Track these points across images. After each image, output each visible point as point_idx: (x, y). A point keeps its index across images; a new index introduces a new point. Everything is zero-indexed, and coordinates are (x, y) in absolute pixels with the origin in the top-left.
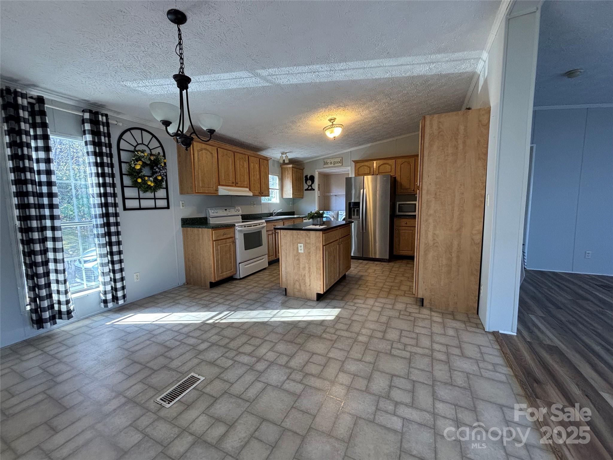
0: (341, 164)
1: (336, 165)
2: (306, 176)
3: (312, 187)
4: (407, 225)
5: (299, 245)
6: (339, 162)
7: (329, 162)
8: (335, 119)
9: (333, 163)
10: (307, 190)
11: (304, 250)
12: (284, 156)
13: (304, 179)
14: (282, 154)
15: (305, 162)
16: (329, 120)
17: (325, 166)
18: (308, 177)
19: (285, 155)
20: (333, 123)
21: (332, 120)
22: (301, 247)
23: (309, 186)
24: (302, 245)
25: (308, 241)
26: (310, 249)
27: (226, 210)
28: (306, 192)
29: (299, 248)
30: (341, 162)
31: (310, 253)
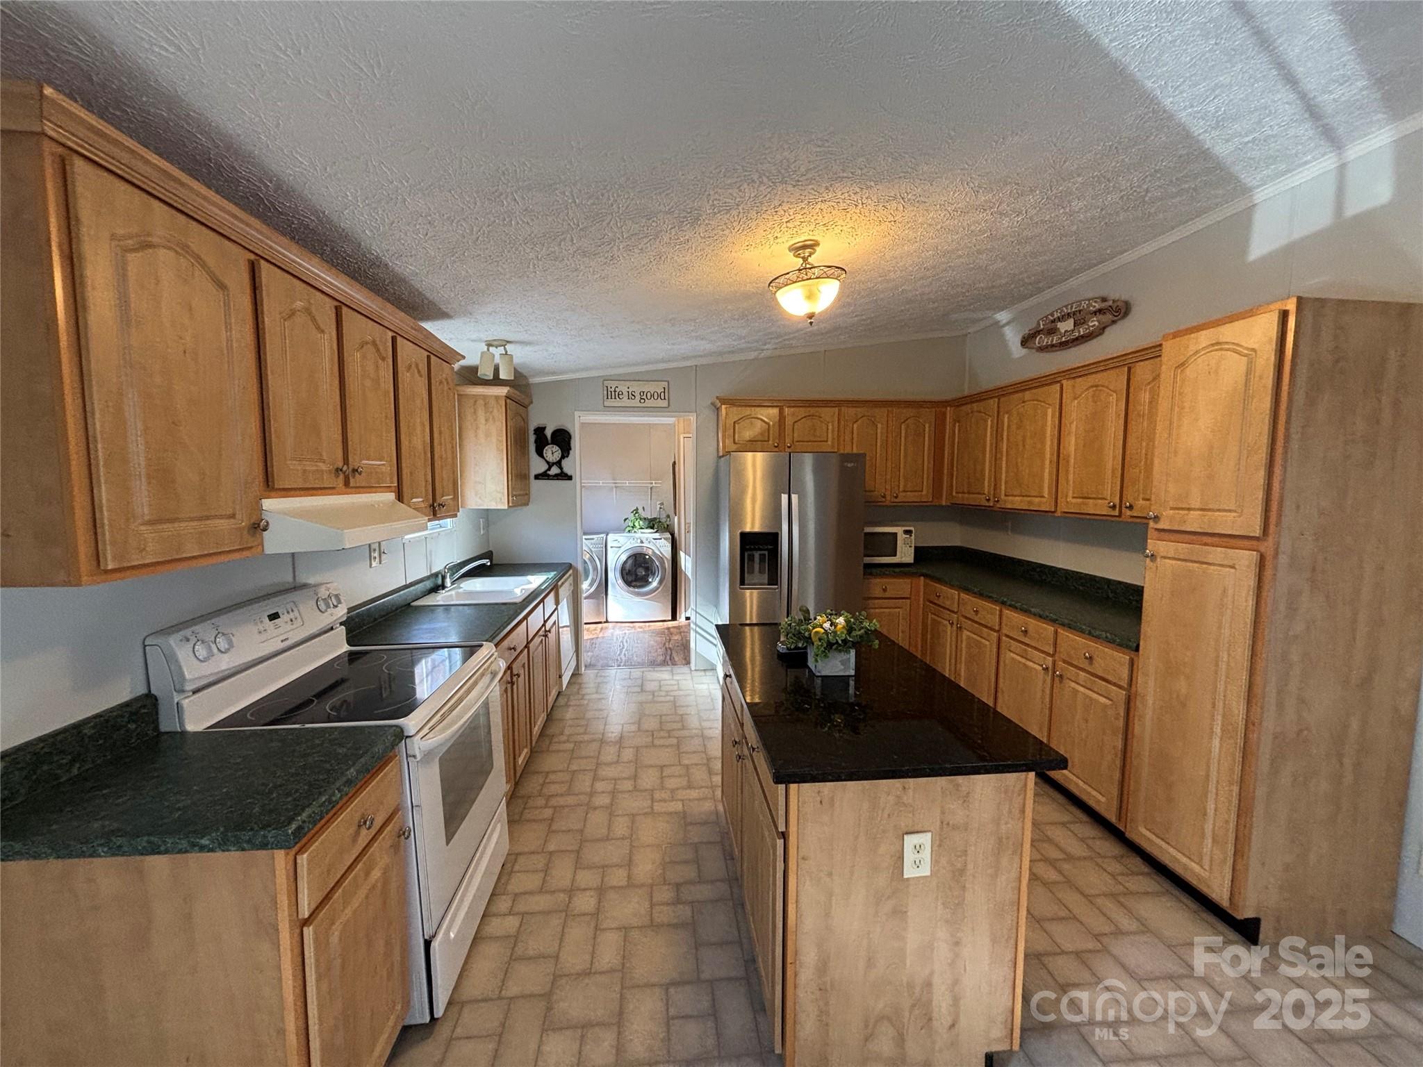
0: (665, 404)
1: (649, 403)
2: (540, 431)
3: (561, 468)
4: (887, 595)
5: (910, 841)
6: (659, 396)
7: (625, 390)
8: (817, 244)
9: (637, 394)
10: (543, 476)
11: (935, 862)
12: (497, 352)
13: (532, 438)
14: (489, 345)
15: (534, 380)
16: (791, 249)
17: (609, 403)
18: (548, 433)
19: (501, 350)
20: (805, 259)
21: (804, 247)
22: (918, 849)
23: (550, 465)
24: (925, 839)
25: (959, 816)
26: (965, 852)
27: (274, 617)
28: (536, 486)
29: (909, 856)
30: (663, 395)
31: (962, 871)
